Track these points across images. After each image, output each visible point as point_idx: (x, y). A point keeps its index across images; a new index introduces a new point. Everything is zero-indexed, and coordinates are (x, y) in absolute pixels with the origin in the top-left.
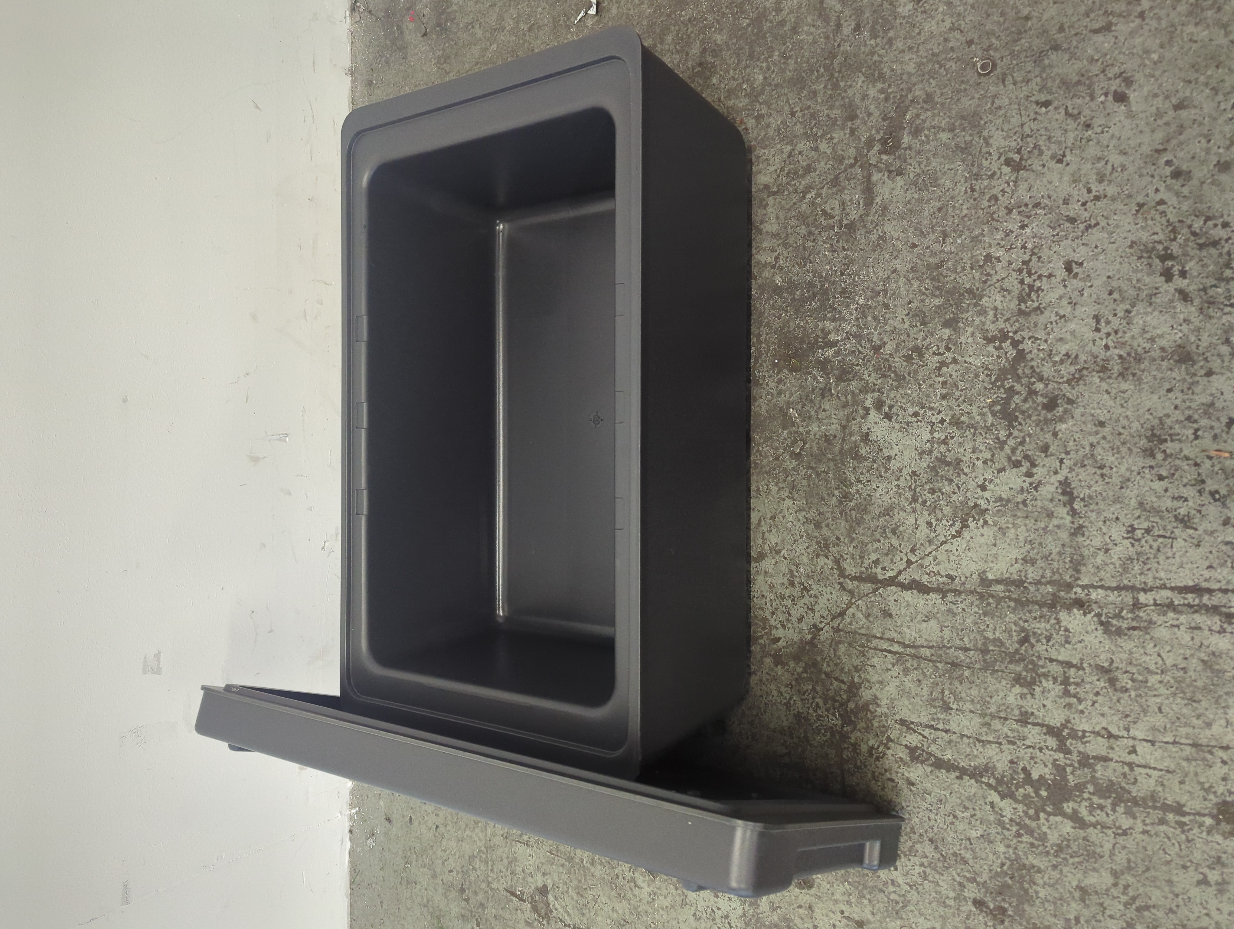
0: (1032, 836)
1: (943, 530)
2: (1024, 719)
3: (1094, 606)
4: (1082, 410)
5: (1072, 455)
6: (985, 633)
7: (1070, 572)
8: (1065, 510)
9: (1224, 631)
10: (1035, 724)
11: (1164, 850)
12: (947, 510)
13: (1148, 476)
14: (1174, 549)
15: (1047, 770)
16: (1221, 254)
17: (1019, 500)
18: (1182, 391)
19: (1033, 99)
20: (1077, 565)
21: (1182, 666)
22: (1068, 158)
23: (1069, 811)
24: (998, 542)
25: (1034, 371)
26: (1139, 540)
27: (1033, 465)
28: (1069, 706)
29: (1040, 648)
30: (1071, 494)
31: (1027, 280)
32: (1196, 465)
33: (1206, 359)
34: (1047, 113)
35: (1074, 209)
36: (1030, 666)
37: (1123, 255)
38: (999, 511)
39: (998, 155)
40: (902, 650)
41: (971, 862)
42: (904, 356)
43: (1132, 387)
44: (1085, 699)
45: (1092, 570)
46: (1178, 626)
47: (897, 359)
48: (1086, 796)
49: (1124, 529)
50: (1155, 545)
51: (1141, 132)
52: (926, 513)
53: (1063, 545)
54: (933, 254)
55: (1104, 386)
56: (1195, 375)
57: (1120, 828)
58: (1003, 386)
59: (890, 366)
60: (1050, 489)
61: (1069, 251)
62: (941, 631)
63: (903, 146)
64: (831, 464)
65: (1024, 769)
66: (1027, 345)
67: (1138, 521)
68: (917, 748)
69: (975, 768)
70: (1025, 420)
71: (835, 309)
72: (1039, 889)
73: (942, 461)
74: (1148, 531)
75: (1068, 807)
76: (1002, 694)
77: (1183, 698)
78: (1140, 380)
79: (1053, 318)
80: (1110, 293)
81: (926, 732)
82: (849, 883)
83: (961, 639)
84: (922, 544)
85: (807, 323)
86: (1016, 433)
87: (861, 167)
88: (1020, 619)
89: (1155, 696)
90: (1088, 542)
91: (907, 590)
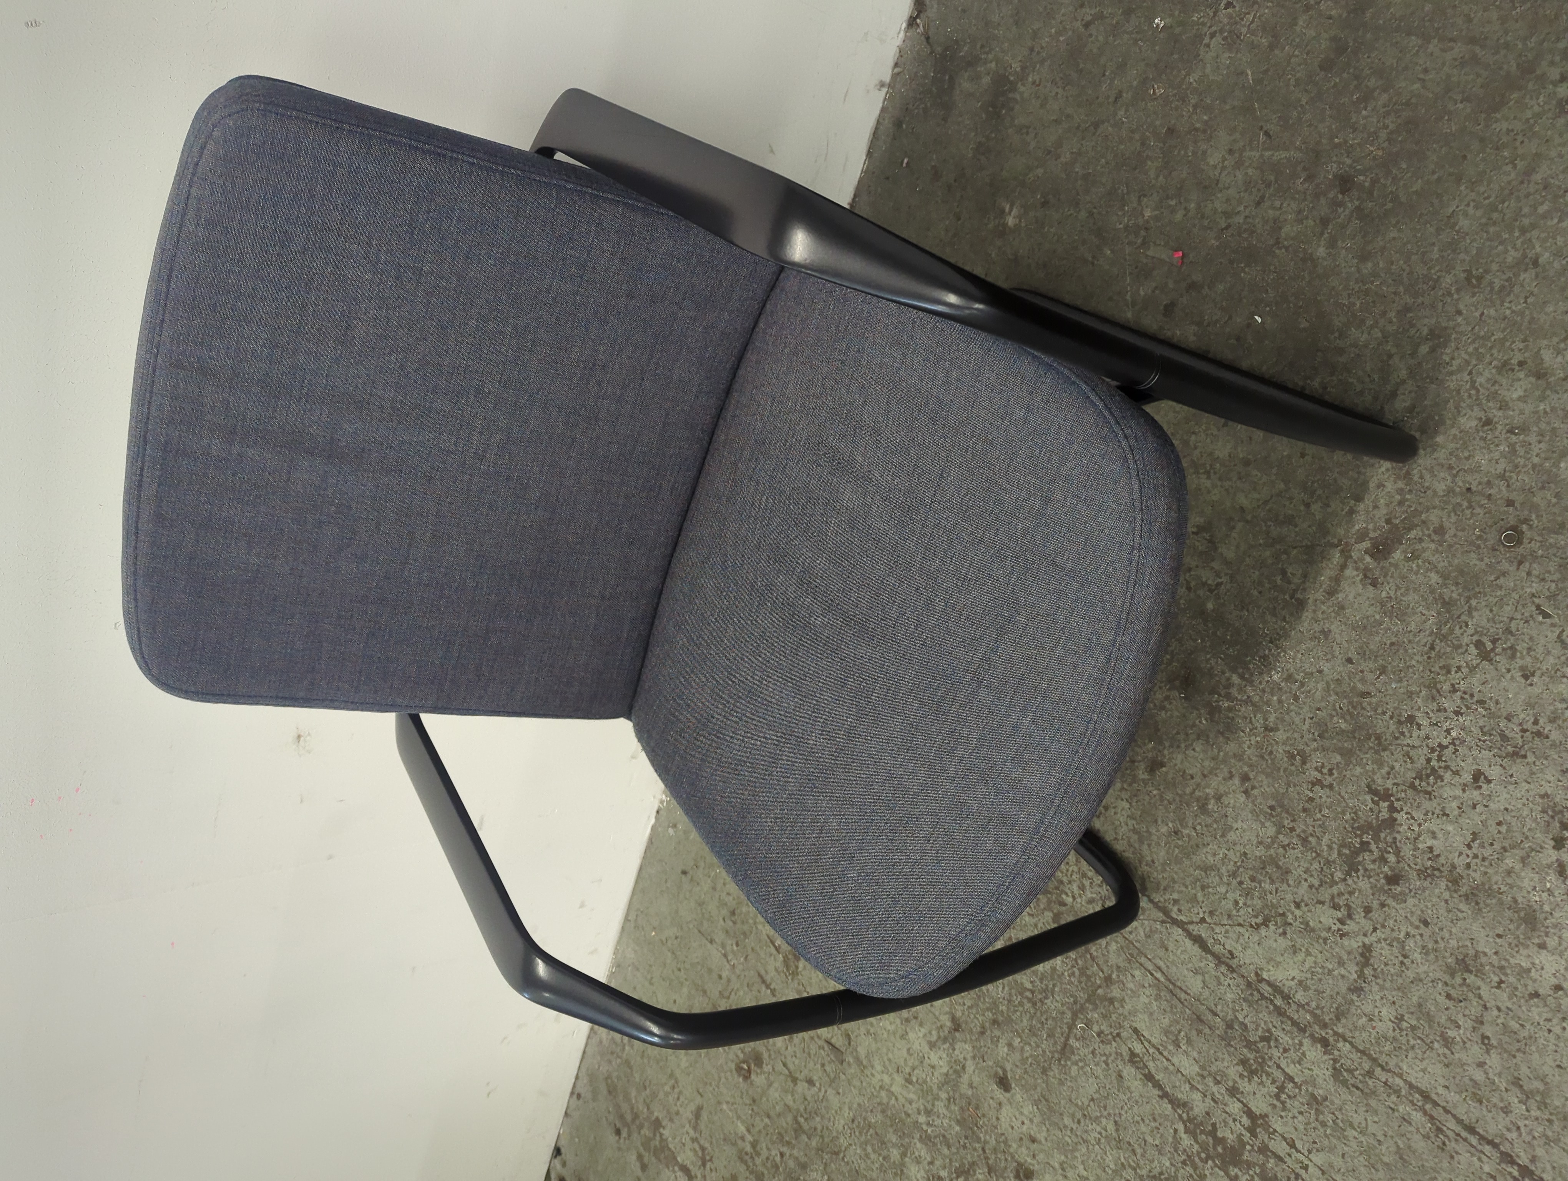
0: (1195, 1171)
1: (1244, 914)
2: (1233, 1091)
3: (1336, 1053)
4: (1417, 902)
5: (1388, 930)
6: (1237, 1014)
7: (1332, 1016)
8: (1356, 968)
9: (1429, 1138)
12: (1258, 903)
14: (1426, 1056)
15: (1231, 1136)
18: (1510, 944)
19: (1537, 601)
20: (1339, 1015)
21: (1379, 1138)
22: (1535, 679)
25: (1395, 843)
26: (1401, 1029)
28: (1274, 1106)
29: (1276, 1053)
30: (1367, 959)
32: (1485, 1007)
33: (1547, 934)
34: (1541, 623)
35: (1513, 731)
36: (1260, 1060)
37: (1531, 799)
38: (1300, 932)
39: (1473, 631)
40: (1162, 979)
41: (1138, 1156)
42: (1289, 752)
43: (1470, 912)
44: (1290, 1111)
45: (1351, 1027)
47: (1281, 751)
49: (1395, 1014)
52: (1238, 893)
53: (1338, 993)
54: (1363, 680)
55: (1446, 895)
56: (1529, 938)
59: (1271, 753)
61: (1486, 763)
62: (1202, 988)
63: (1392, 560)
64: (1177, 799)
65: (1214, 1125)
66: (1401, 817)
67: (1410, 1016)
68: (1137, 1055)
69: (1177, 1099)
70: (1363, 876)
71: (1249, 669)
73: (1274, 862)
74: (1413, 1028)
75: (1234, 1171)
76: (1226, 1064)
78: (1480, 910)
79: (1437, 811)
81: (1151, 1050)
82: (1038, 1108)
83: (1216, 1005)
84: (1222, 913)
85: (1217, 662)
87: (1342, 552)
88: (1272, 1022)
90: (1359, 1004)
91: (1190, 939)
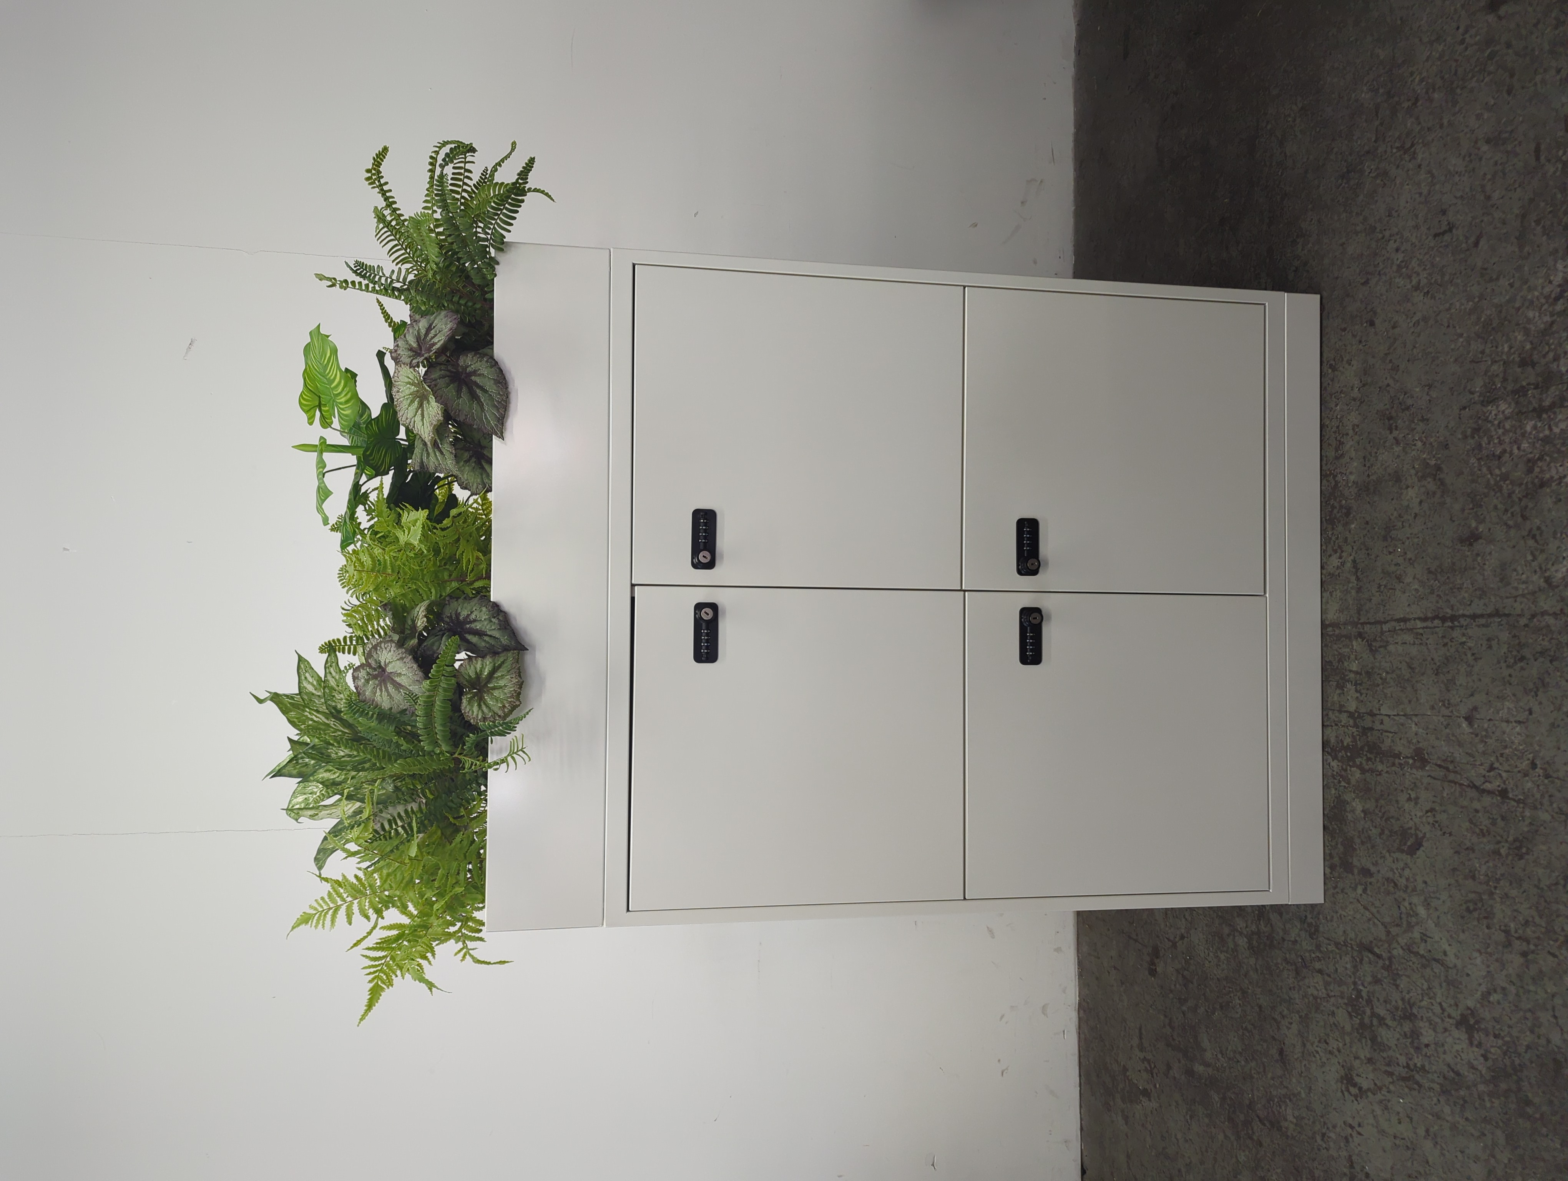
10: (1345, 712)
11: (1394, 782)
13: (1385, 552)
16: (1410, 415)
17: (1337, 573)
23: (1358, 763)
24: (1330, 601)
27: (1342, 552)
31: (1338, 438)
46: (1397, 643)
48: (1365, 753)
50: (1388, 594)
51: (1380, 343)
57: (1378, 771)
58: (1329, 504)
60: (1349, 565)
72: (1347, 814)
77: (1401, 687)
80: (1369, 443)
86: (1335, 532)
89: (1390, 687)
